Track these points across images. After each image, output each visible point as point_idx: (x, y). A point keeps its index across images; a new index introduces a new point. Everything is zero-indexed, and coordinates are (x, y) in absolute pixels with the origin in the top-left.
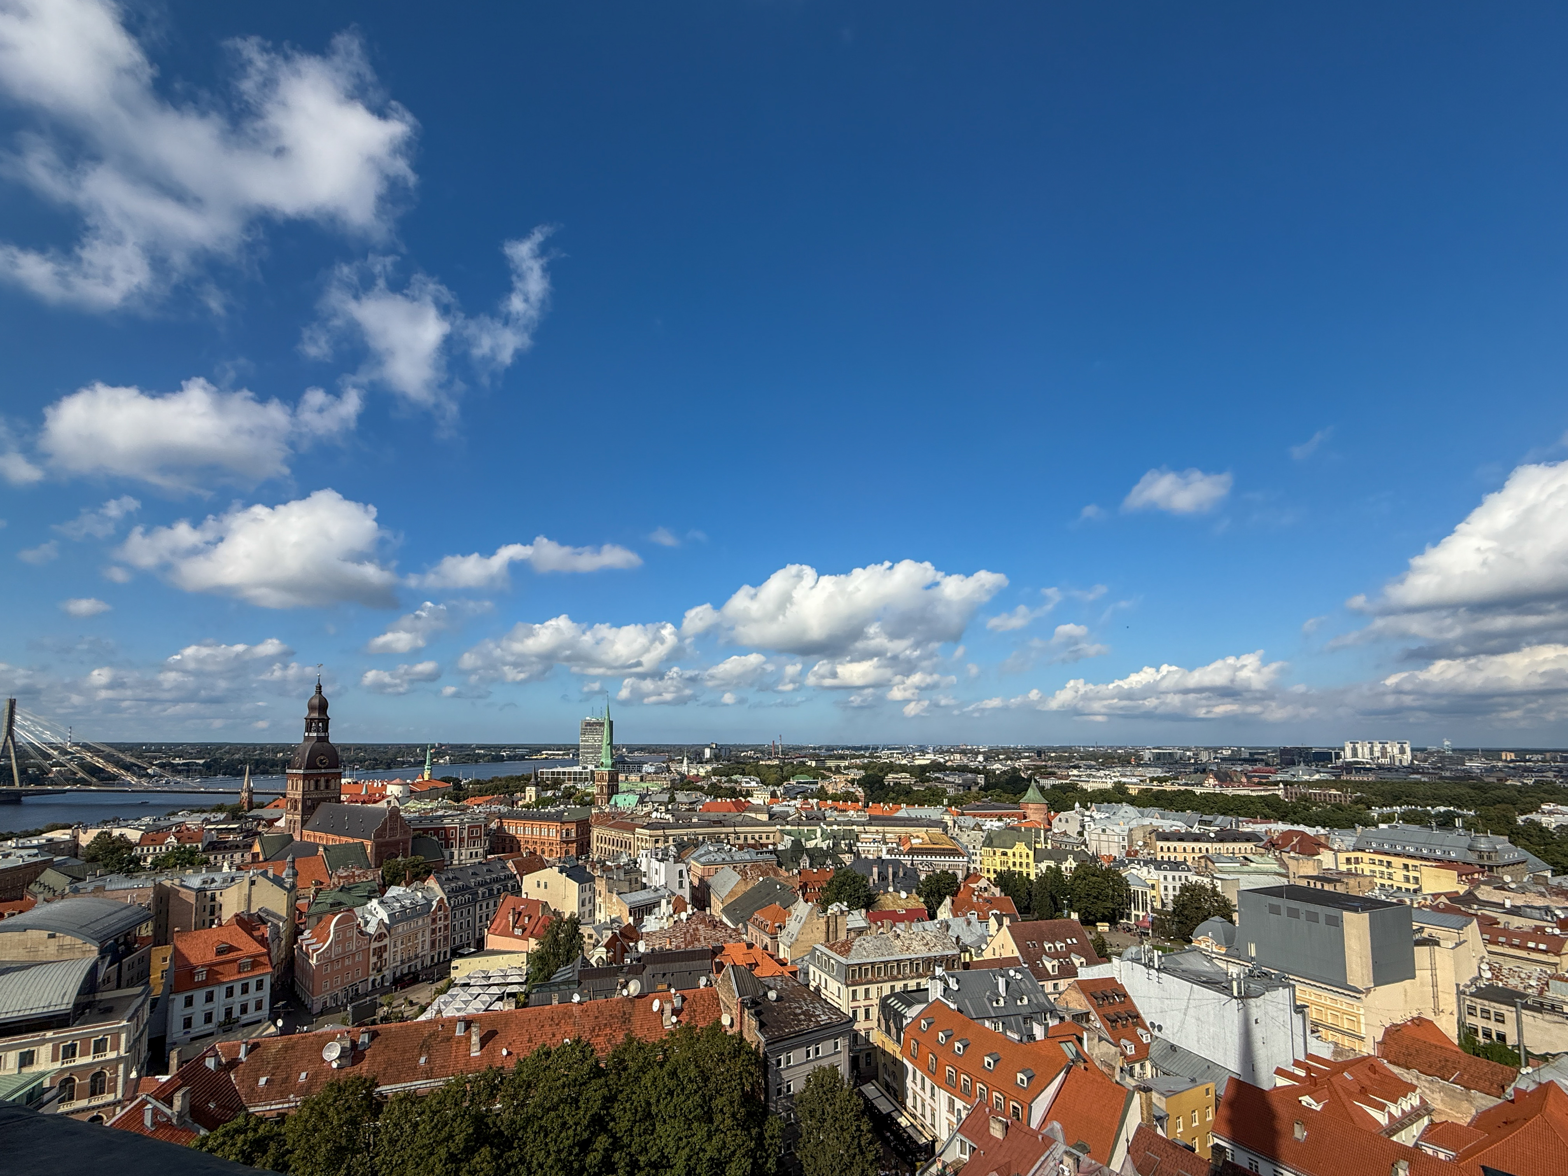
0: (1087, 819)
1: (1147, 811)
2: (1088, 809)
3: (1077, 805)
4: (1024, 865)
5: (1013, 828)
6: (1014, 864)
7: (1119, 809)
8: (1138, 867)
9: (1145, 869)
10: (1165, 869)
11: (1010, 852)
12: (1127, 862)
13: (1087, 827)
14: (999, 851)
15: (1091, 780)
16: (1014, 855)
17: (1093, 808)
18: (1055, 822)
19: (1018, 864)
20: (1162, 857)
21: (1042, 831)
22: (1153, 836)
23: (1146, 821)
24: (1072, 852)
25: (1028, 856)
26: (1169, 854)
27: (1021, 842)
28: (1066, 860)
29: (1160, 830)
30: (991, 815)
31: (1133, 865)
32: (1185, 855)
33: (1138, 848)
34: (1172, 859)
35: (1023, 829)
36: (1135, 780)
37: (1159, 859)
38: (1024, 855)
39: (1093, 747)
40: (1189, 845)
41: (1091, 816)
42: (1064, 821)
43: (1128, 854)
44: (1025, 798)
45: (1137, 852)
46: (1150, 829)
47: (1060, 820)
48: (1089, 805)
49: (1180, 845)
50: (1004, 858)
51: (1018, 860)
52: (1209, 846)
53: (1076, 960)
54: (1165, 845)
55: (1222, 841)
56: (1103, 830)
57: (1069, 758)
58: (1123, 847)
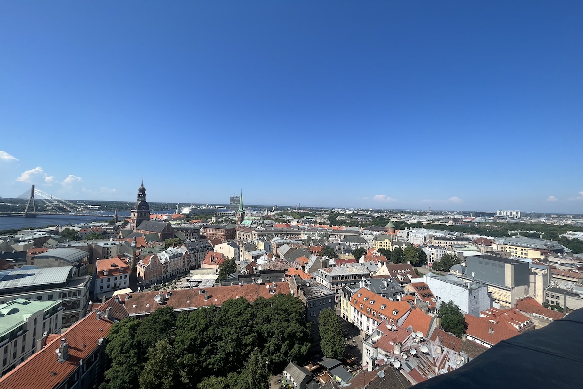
0: (409, 232)
1: (430, 230)
2: (410, 229)
3: (406, 228)
4: (388, 246)
5: (383, 235)
6: (384, 246)
7: (420, 230)
8: (428, 248)
9: (430, 248)
10: (437, 249)
11: (383, 242)
12: (424, 246)
13: (409, 235)
14: (379, 242)
15: (409, 220)
18: (398, 233)
19: (386, 246)
20: (436, 245)
21: (393, 236)
22: (433, 238)
23: (430, 233)
24: (404, 243)
26: (438, 244)
27: (387, 239)
28: (403, 245)
29: (435, 237)
30: (375, 230)
31: (426, 247)
32: (444, 245)
34: (439, 246)
35: (387, 235)
36: (425, 220)
38: (388, 243)
39: (409, 210)
40: (445, 242)
41: (411, 232)
42: (401, 233)
43: (424, 244)
44: (387, 225)
45: (427, 243)
46: (431, 236)
49: (442, 242)
50: (381, 244)
51: (385, 244)
52: (452, 242)
53: (409, 276)
54: (437, 241)
55: (457, 240)
56: (415, 236)
57: (401, 213)
58: (422, 242)
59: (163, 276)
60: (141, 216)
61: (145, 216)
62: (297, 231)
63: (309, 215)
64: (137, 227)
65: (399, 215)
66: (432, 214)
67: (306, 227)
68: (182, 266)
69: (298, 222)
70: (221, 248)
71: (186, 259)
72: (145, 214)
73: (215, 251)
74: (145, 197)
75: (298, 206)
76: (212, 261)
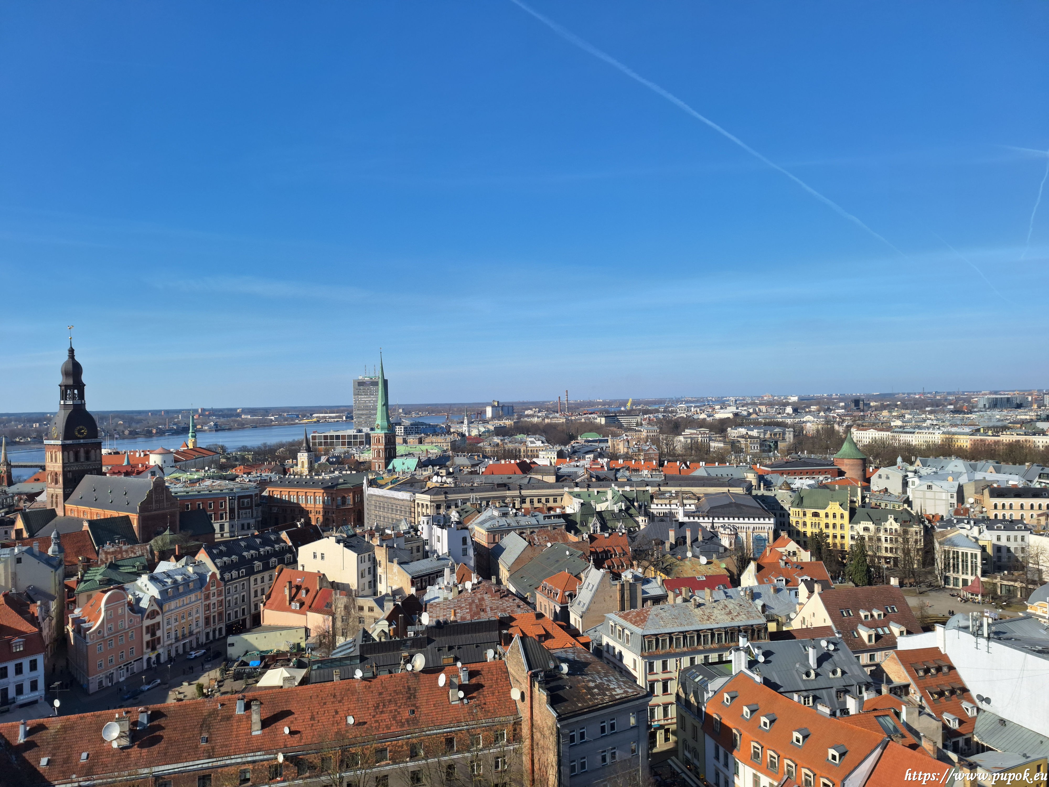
0: (910, 475)
1: (980, 464)
2: (912, 463)
3: (899, 459)
4: (838, 526)
5: (825, 487)
6: (827, 526)
7: (949, 463)
8: (968, 527)
9: (976, 529)
10: (999, 529)
11: (822, 513)
12: (955, 521)
13: (910, 484)
14: (810, 512)
15: (917, 431)
16: (827, 516)
17: (918, 462)
18: (874, 479)
19: (831, 526)
20: (996, 516)
21: (859, 490)
22: (986, 492)
23: (979, 476)
24: (892, 512)
25: (842, 517)
26: (1004, 512)
27: (835, 501)
28: (886, 520)
29: (995, 485)
30: (801, 473)
31: (962, 525)
32: (1022, 512)
33: (968, 506)
34: (1007, 517)
35: (837, 487)
36: (967, 430)
37: (992, 517)
38: (838, 516)
39: (919, 394)
40: (1027, 502)
41: (915, 472)
42: (884, 477)
43: (957, 512)
44: (839, 453)
45: (967, 510)
46: (983, 484)
47: (880, 477)
48: (913, 459)
49: (1016, 502)
50: (815, 520)
51: (831, 521)
53: (896, 629)
54: (1000, 501)
56: (929, 487)
57: (890, 408)
58: (952, 505)
59: (145, 657)
60: (77, 459)
61: (88, 458)
62: (550, 486)
63: (597, 428)
64: (66, 497)
65: (885, 413)
66: (995, 404)
67: (581, 471)
68: (202, 622)
69: (561, 455)
70: (319, 556)
71: (214, 600)
72: (87, 453)
73: (300, 568)
74: (81, 395)
75: (564, 400)
76: (292, 599)
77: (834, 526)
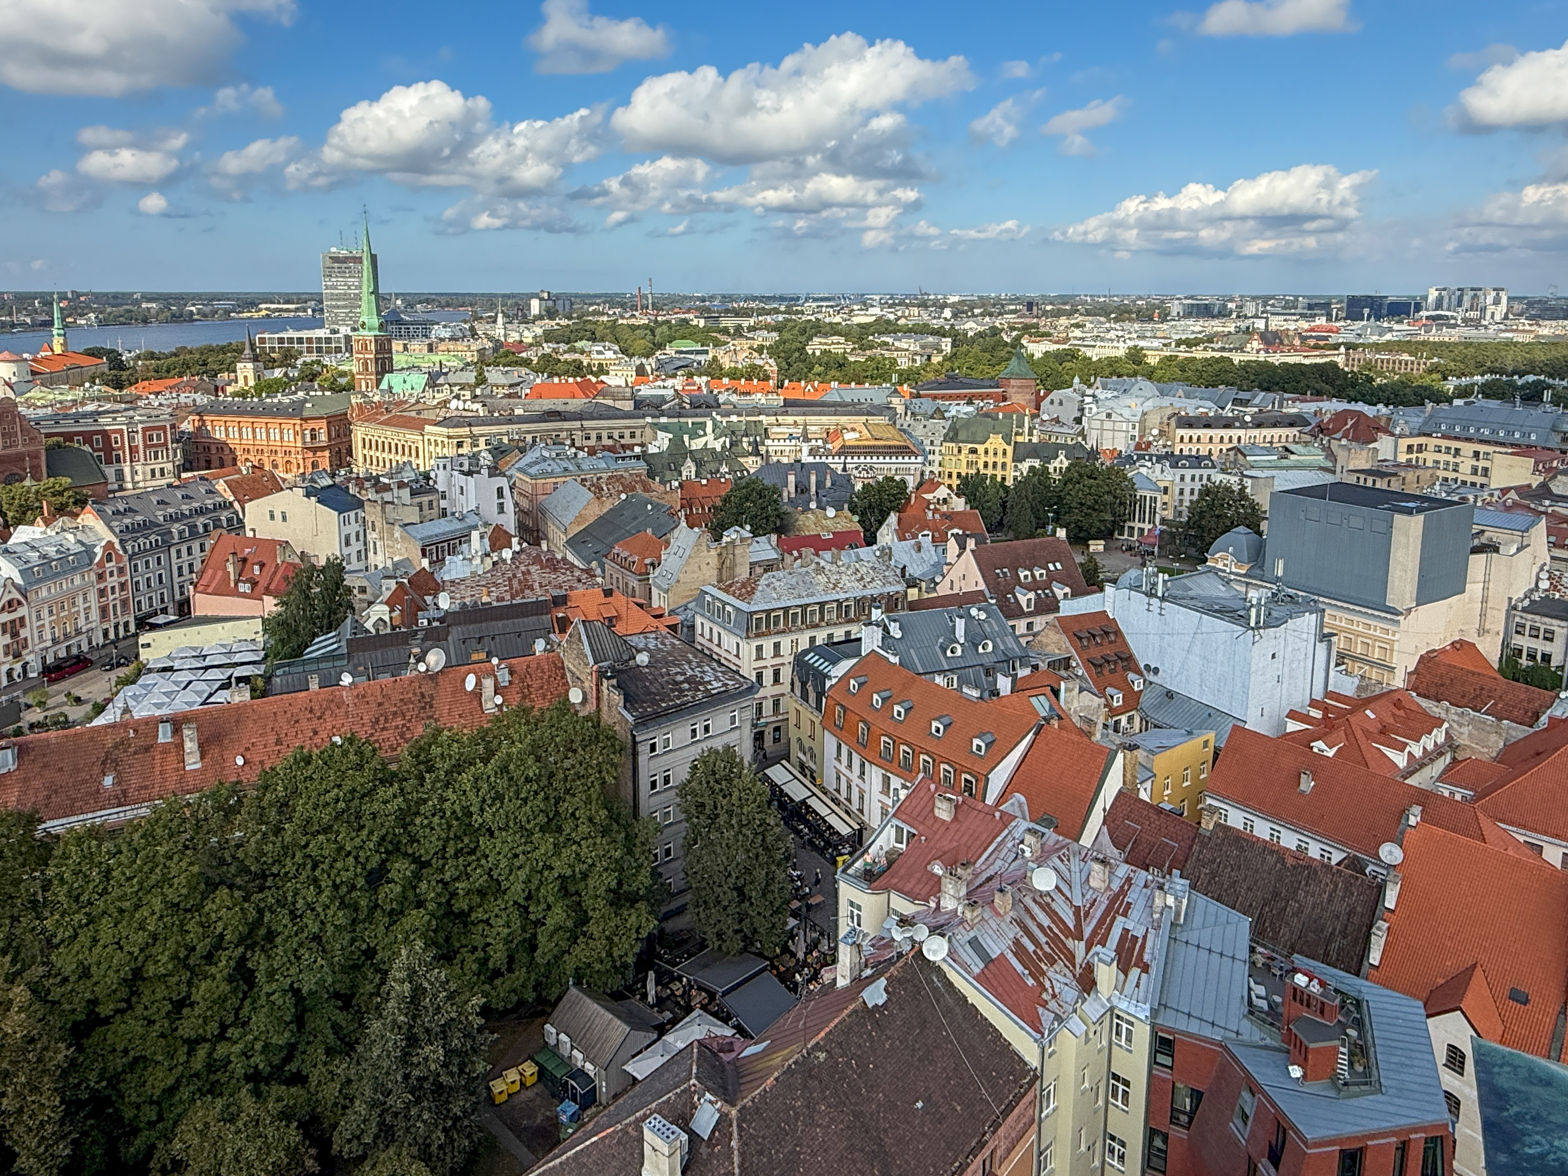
0: (1088, 399)
1: (1168, 387)
2: (1090, 386)
3: (1076, 380)
4: (999, 466)
5: (986, 415)
6: (986, 465)
7: (1132, 386)
8: (1149, 464)
9: (1158, 467)
10: (1183, 467)
11: (981, 448)
12: (1135, 458)
13: (1087, 411)
14: (966, 447)
15: (1099, 344)
16: (986, 452)
17: (1098, 384)
18: (1045, 404)
19: (990, 465)
20: (1181, 451)
21: (1027, 419)
22: (1173, 421)
23: (1166, 402)
24: (1064, 446)
25: (1005, 453)
26: (1190, 445)
27: (998, 433)
28: (1056, 457)
29: (1183, 414)
30: (958, 397)
31: (1142, 462)
32: (1210, 445)
33: (1151, 439)
34: (1194, 453)
35: (1001, 416)
36: (1156, 343)
37: (1177, 453)
38: (1000, 453)
39: (1104, 296)
40: (1217, 433)
41: (1094, 396)
42: (1057, 402)
43: (1138, 447)
45: (1149, 444)
46: (1170, 413)
47: (1052, 402)
48: (1092, 379)
49: (1205, 433)
50: (972, 457)
51: (991, 459)
52: (1241, 432)
53: (1059, 590)
54: (1187, 433)
55: (1259, 426)
56: (1109, 414)
57: (1069, 313)
58: (1133, 437)
62: (626, 415)
65: (1063, 320)
66: (1190, 313)
67: (669, 395)
77: (995, 465)
